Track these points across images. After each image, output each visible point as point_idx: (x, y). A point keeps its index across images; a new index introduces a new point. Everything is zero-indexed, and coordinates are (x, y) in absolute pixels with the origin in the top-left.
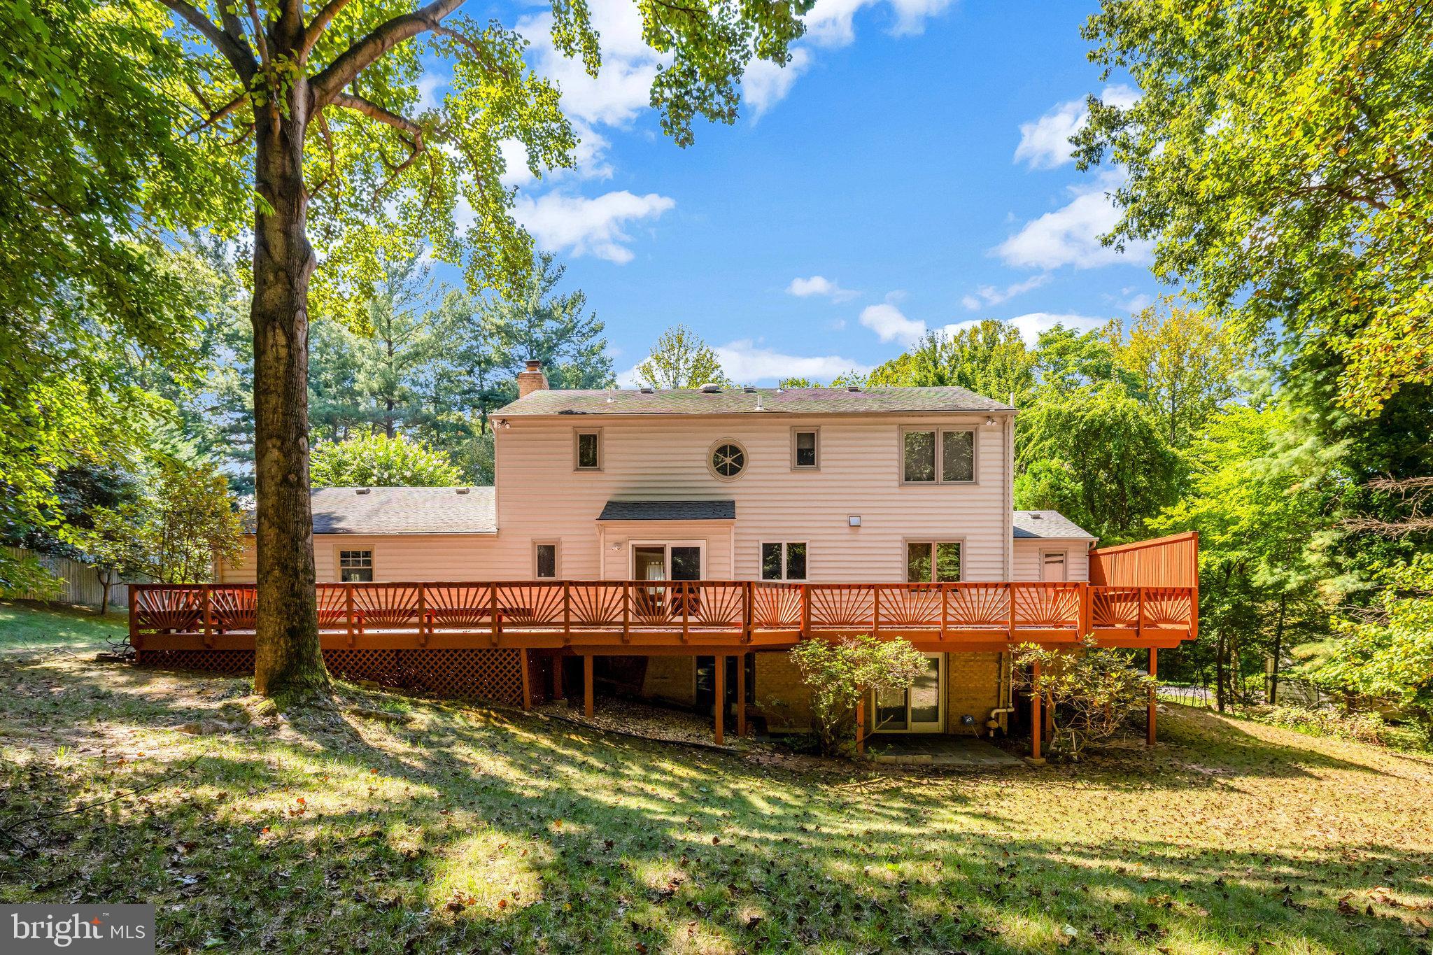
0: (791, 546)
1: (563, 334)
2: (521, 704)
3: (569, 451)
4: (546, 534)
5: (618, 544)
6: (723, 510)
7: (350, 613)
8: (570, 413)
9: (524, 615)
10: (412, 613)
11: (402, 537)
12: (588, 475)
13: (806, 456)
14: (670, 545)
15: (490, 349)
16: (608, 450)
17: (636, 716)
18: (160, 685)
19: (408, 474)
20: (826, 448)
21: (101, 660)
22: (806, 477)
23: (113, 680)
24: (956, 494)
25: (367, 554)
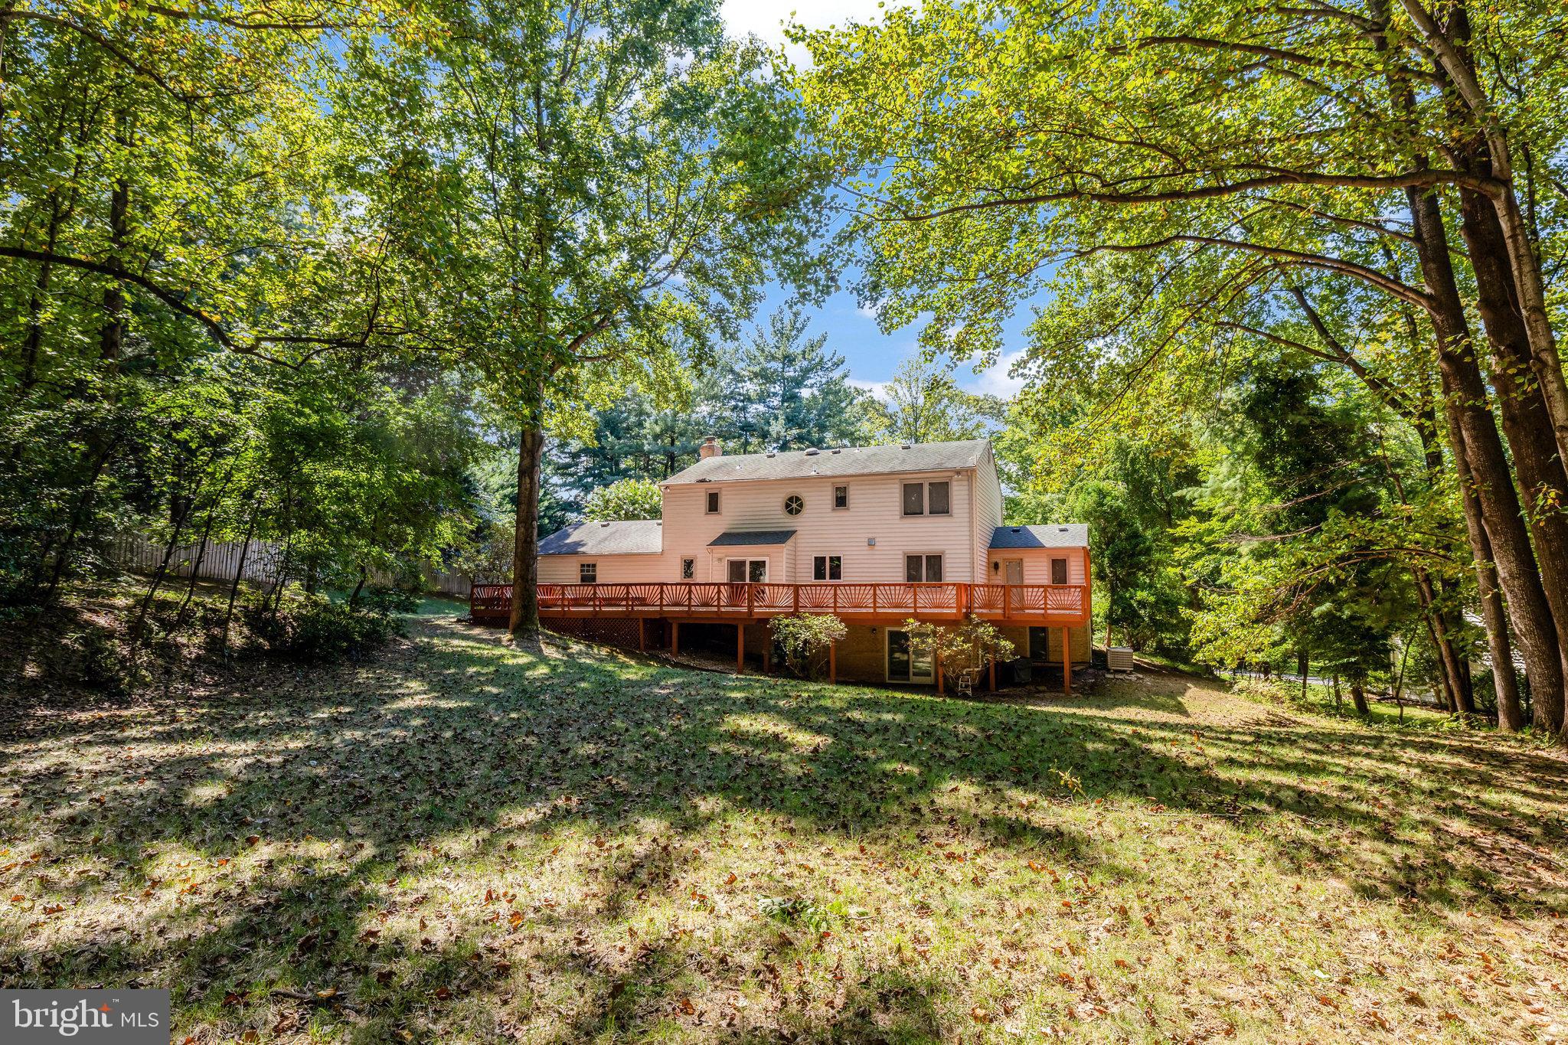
0: (831, 559)
1: (806, 372)
2: (638, 648)
3: (703, 503)
4: (689, 553)
5: (720, 560)
6: (781, 537)
7: (563, 599)
8: (703, 481)
9: (642, 601)
10: (590, 599)
11: (619, 555)
12: (713, 517)
13: (841, 501)
14: (749, 559)
15: (751, 388)
16: (724, 502)
17: (707, 659)
18: (476, 631)
19: (647, 506)
20: (854, 496)
21: (459, 621)
22: (841, 514)
23: (459, 628)
24: (940, 521)
25: (594, 566)
